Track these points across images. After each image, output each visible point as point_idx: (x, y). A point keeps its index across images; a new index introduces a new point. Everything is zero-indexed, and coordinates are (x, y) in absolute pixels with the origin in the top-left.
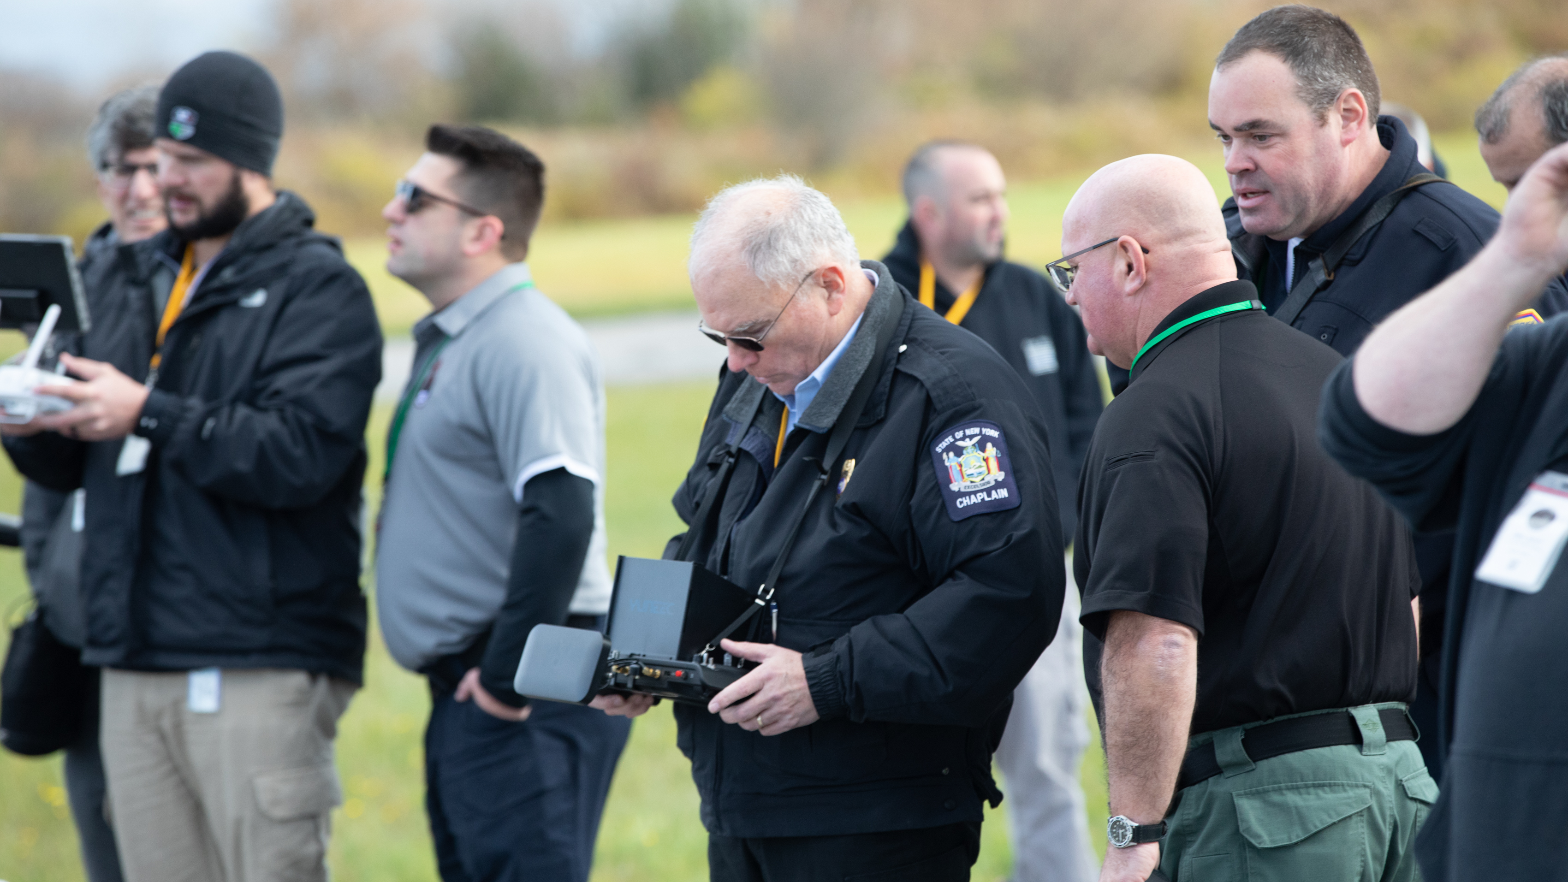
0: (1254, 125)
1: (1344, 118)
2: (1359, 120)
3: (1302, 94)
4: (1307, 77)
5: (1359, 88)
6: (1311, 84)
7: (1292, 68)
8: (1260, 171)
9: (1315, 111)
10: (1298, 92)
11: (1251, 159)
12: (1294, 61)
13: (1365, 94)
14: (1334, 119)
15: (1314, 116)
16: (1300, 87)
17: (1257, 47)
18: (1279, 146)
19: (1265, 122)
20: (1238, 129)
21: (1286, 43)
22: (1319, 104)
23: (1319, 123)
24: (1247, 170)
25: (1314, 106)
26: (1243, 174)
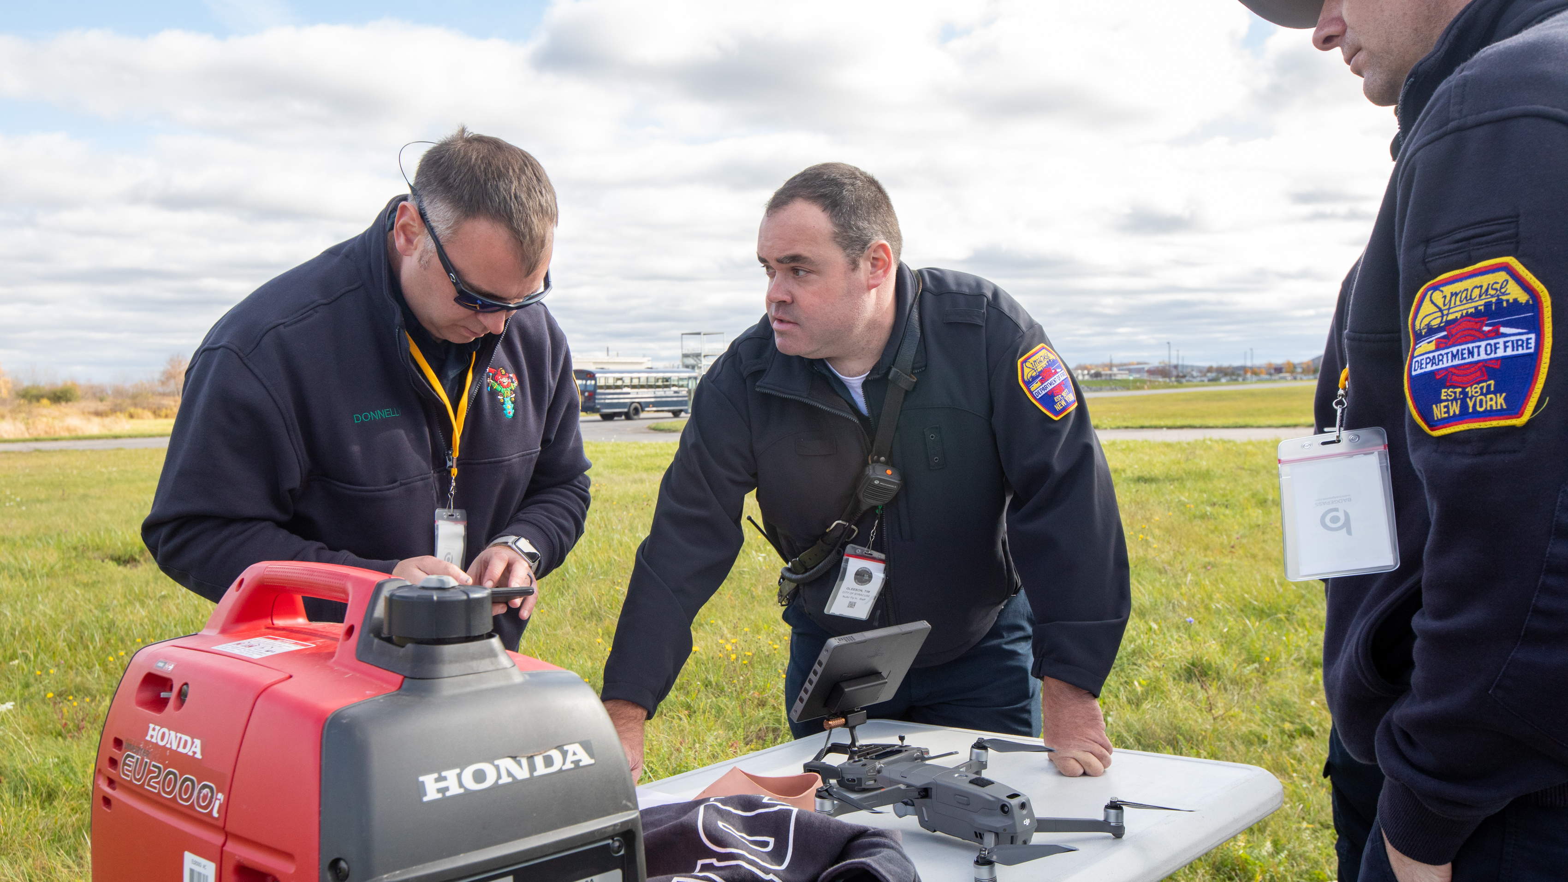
0: (795, 258)
1: (873, 265)
2: (885, 268)
3: (838, 240)
4: (843, 225)
5: (887, 239)
6: (846, 232)
7: (831, 217)
8: (795, 304)
9: (848, 256)
10: (835, 237)
11: (790, 293)
12: (832, 212)
13: (891, 245)
14: (865, 266)
15: (847, 259)
16: (837, 234)
17: (801, 196)
18: (815, 284)
19: (805, 258)
20: (779, 261)
21: (827, 194)
22: (852, 250)
23: (851, 267)
24: (784, 302)
25: (848, 251)
26: (781, 304)
